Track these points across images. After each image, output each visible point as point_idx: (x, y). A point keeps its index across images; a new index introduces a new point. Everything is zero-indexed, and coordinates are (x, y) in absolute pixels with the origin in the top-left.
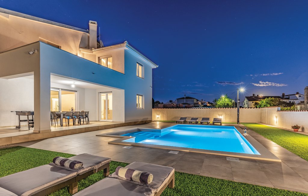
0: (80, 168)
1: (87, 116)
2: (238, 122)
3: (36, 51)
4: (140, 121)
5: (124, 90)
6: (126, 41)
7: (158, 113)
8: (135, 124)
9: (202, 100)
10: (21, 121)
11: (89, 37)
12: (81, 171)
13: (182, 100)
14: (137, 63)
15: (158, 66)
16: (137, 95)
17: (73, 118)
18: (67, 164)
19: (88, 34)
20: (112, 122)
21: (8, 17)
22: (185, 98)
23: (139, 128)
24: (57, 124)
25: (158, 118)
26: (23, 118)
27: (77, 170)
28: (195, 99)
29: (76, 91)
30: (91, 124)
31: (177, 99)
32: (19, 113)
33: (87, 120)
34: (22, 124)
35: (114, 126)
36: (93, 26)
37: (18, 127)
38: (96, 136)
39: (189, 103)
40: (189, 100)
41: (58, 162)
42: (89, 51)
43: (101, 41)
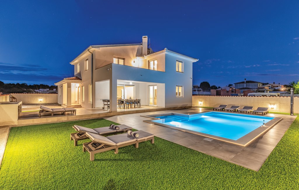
0: (118, 129)
1: (139, 103)
2: (292, 112)
3: (111, 69)
4: (180, 107)
5: (164, 84)
6: (166, 48)
7: (201, 100)
8: (175, 109)
9: (274, 83)
10: (104, 105)
11: (142, 47)
12: (118, 130)
13: (241, 84)
14: (177, 61)
15: (198, 60)
16: (177, 86)
17: (130, 104)
18: (114, 127)
19: (142, 46)
20: (157, 107)
21: (99, 49)
22: (245, 82)
23: (173, 113)
24: (119, 107)
25: (201, 104)
26: (106, 103)
27: (117, 130)
28: (259, 83)
29: (134, 86)
30: (142, 107)
31: (235, 84)
32: (104, 101)
33: (139, 105)
34: (105, 106)
35: (156, 110)
36: (145, 40)
37: (104, 108)
38: (140, 116)
39: (250, 87)
40: (250, 84)
41: (111, 126)
42: (142, 57)
43: (150, 48)
